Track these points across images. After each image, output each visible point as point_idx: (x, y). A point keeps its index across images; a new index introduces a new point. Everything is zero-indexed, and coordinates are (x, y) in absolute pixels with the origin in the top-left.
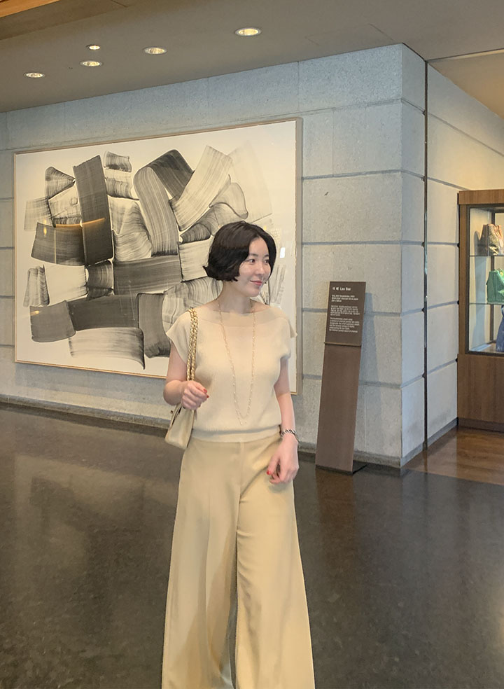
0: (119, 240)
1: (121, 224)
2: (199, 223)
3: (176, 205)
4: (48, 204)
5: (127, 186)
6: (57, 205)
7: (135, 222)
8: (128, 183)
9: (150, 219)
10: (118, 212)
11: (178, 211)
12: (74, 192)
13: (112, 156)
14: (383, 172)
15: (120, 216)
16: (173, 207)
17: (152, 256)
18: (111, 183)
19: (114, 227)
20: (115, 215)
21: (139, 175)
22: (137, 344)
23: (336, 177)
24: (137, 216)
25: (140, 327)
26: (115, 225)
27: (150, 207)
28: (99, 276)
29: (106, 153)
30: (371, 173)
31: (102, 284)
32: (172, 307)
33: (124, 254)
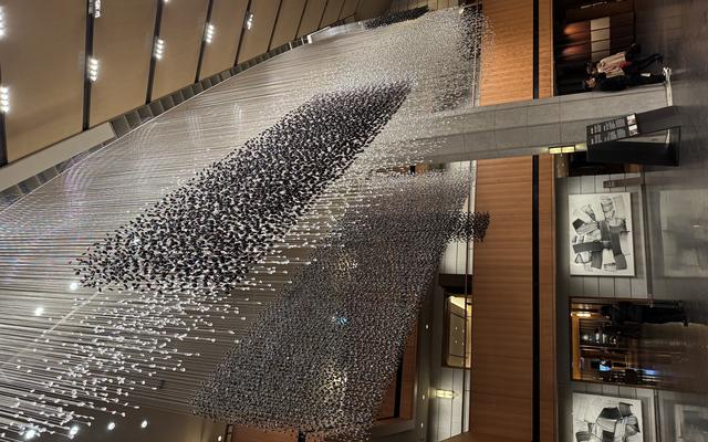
0: (595, 239)
1: (591, 238)
2: (591, 217)
4: (585, 263)
6: (585, 260)
7: (590, 235)
8: (580, 237)
9: (590, 230)
10: (588, 240)
13: (573, 241)
16: (587, 223)
19: (592, 241)
21: (578, 233)
27: (587, 230)
28: (606, 245)
29: (572, 244)
32: (612, 223)
33: (599, 237)
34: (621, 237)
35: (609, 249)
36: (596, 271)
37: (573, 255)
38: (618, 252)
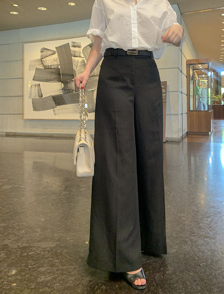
0: (77, 72)
1: (77, 67)
4: (42, 61)
6: (46, 61)
7: (83, 65)
8: (80, 52)
10: (76, 62)
12: (56, 56)
13: (74, 43)
18: (73, 52)
21: (84, 49)
31: (70, 88)
35: (63, 90)
36: (29, 74)
37: (52, 45)
38: (58, 101)
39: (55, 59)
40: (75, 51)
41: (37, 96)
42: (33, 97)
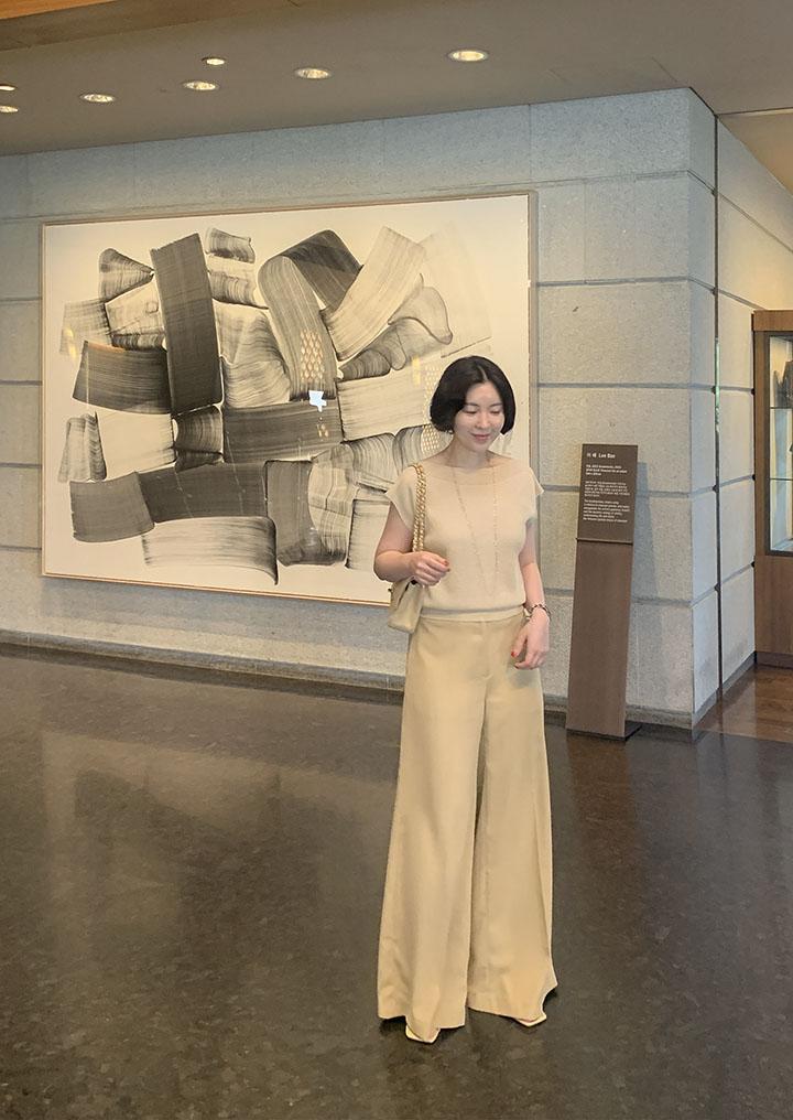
0: (233, 373)
1: (236, 347)
2: (371, 348)
3: (332, 319)
4: (104, 310)
5: (247, 286)
6: (121, 312)
7: (262, 344)
8: (248, 281)
9: (287, 340)
10: (230, 328)
11: (336, 329)
12: (151, 291)
13: (221, 236)
14: (662, 280)
15: (234, 334)
16: (328, 322)
17: (291, 400)
18: (217, 279)
19: (224, 351)
20: (226, 332)
21: (269, 268)
22: (264, 543)
23: (590, 284)
24: (264, 335)
25: (270, 515)
26: (226, 348)
27: (287, 321)
28: (198, 431)
29: (211, 231)
30: (644, 280)
31: (202, 445)
32: (325, 482)
33: (242, 396)
34: (242, 526)
35: (179, 448)
36: (60, 368)
38: (159, 498)
39: (152, 307)
40: (224, 276)
41: (88, 474)
42: (75, 477)
